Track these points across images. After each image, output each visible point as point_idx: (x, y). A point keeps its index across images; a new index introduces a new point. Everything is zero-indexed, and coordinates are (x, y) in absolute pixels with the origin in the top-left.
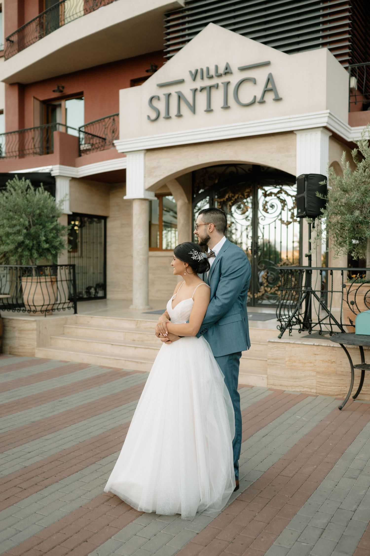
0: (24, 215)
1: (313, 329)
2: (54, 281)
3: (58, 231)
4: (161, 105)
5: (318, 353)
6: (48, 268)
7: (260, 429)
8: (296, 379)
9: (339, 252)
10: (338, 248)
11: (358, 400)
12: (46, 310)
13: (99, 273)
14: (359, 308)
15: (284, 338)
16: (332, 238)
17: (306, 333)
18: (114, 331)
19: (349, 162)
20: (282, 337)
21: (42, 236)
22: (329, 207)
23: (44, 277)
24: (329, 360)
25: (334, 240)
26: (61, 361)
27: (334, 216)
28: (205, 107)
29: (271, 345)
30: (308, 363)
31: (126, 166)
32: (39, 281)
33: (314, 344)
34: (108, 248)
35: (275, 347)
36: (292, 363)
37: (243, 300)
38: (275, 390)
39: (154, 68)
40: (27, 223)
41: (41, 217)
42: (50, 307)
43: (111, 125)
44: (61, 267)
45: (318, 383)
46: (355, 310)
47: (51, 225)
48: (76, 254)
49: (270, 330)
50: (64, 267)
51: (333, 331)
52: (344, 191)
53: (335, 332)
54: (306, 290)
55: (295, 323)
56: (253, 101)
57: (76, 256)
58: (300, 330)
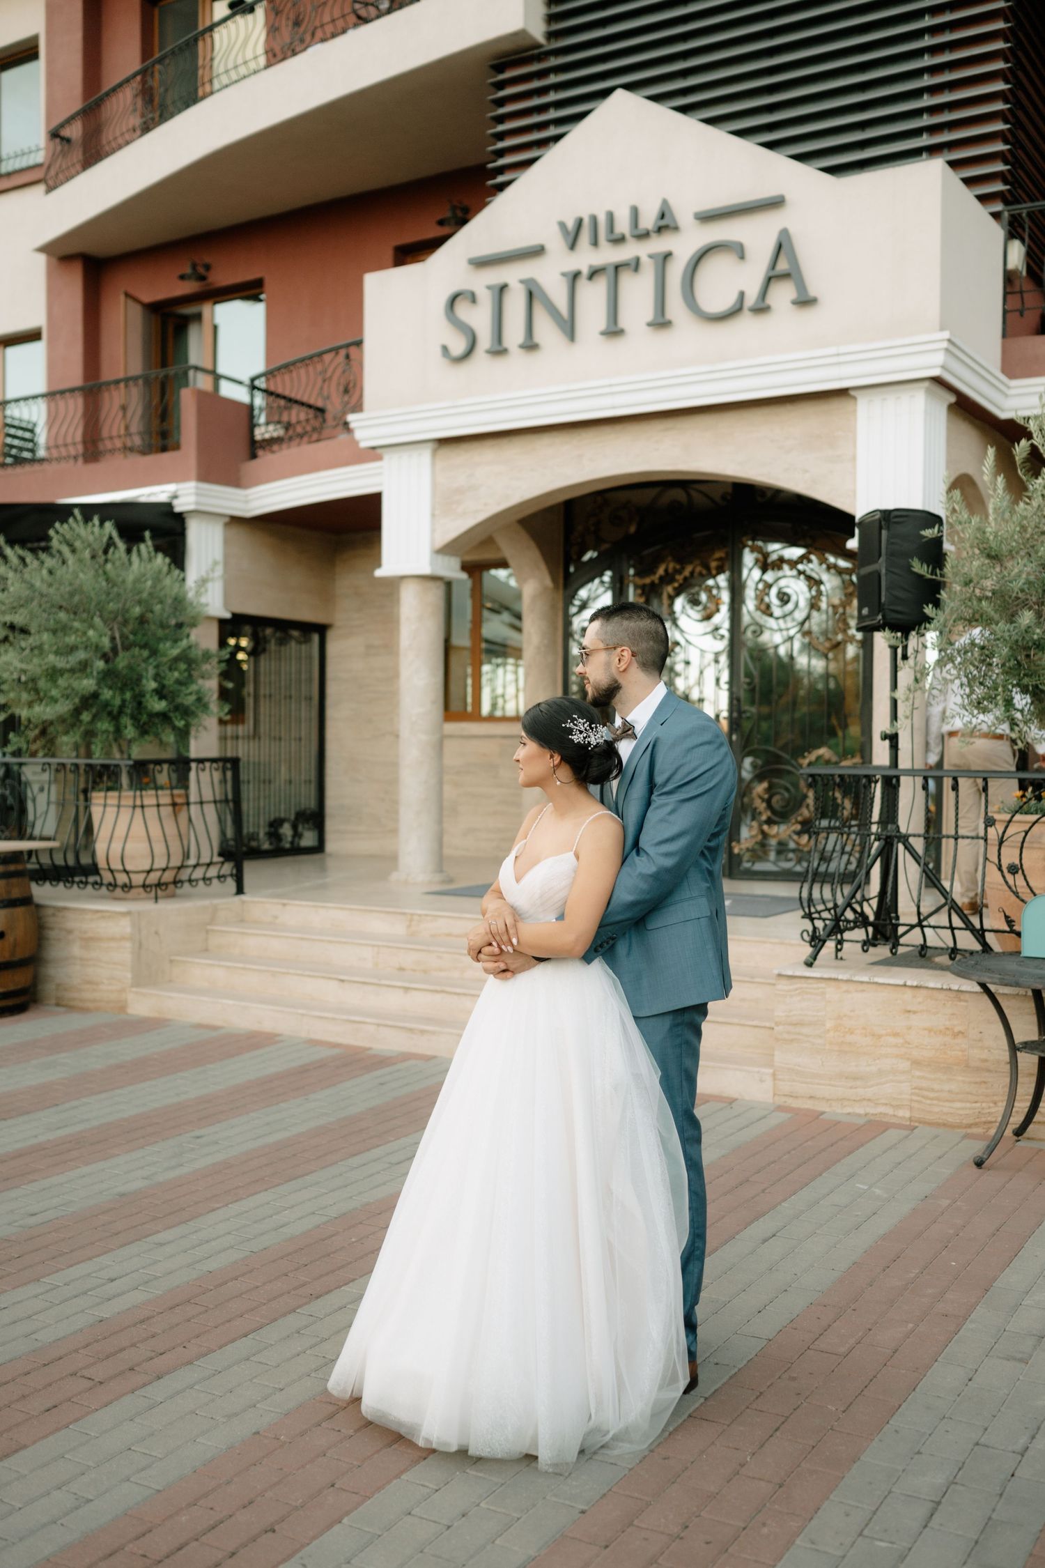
0: (97, 620)
1: (902, 941)
2: (182, 804)
3: (194, 666)
4: (479, 318)
5: (915, 1009)
6: (165, 767)
7: (757, 1218)
8: (855, 1079)
11: (1028, 1139)
12: (158, 885)
13: (305, 782)
14: (1031, 884)
15: (821, 966)
17: (883, 951)
18: (345, 943)
19: (1004, 477)
20: (816, 963)
21: (148, 681)
22: (948, 601)
23: (153, 792)
24: (947, 1029)
26: (199, 1026)
27: (961, 628)
28: (602, 323)
29: (783, 986)
30: (887, 1035)
31: (381, 484)
32: (138, 802)
33: (906, 982)
34: (330, 713)
35: (796, 989)
36: (844, 1036)
37: (714, 861)
38: (797, 1112)
39: (460, 214)
40: (106, 642)
41: (146, 625)
42: (169, 876)
43: (339, 371)
44: (201, 766)
45: (917, 1091)
46: (1019, 890)
47: (172, 647)
48: (241, 730)
49: (783, 943)
50: (208, 764)
51: (959, 946)
52: (989, 556)
53: (965, 951)
54: (884, 833)
55: (852, 924)
56: (738, 307)
57: (240, 733)
58: (867, 944)
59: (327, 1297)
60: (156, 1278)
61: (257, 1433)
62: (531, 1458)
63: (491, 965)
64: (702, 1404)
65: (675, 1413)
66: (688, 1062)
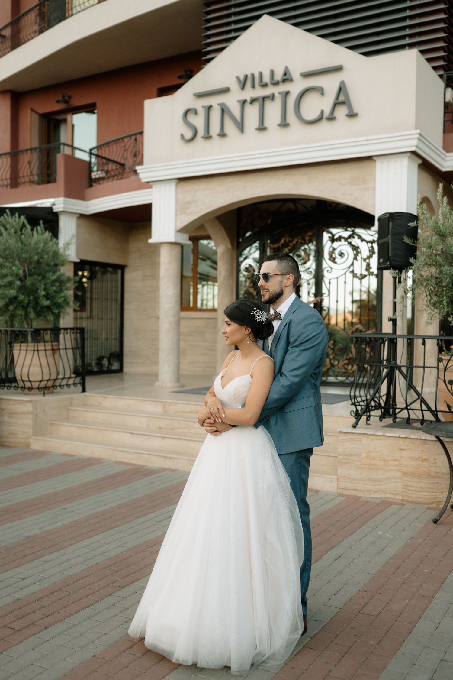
0: (17, 262)
1: (398, 416)
2: (57, 350)
3: (62, 284)
4: (199, 121)
5: (404, 448)
6: (49, 332)
7: (332, 548)
8: (376, 481)
9: (433, 316)
10: (432, 310)
12: (46, 388)
13: (114, 339)
15: (360, 428)
16: (423, 297)
17: (389, 421)
18: (133, 415)
19: (447, 198)
20: (358, 426)
21: (41, 291)
22: (420, 256)
23: (43, 344)
24: (420, 458)
25: (427, 299)
26: (64, 455)
27: (426, 269)
28: (256, 124)
29: (342, 437)
31: (151, 199)
32: (36, 349)
33: (400, 435)
34: (126, 307)
35: (348, 439)
36: (371, 461)
37: (317, 379)
38: (348, 496)
39: (188, 73)
40: (21, 272)
41: (40, 265)
42: (50, 384)
43: (132, 146)
44: (66, 331)
45: (405, 487)
47: (53, 275)
48: (84, 314)
49: (340, 417)
50: (69, 331)
51: (425, 419)
52: (439, 235)
53: (428, 421)
54: (390, 365)
55: (374, 408)
56: (320, 117)
57: (84, 316)
58: (382, 417)
59: (127, 587)
60: (45, 578)
61: (95, 656)
62: (227, 668)
63: (209, 428)
64: (309, 640)
65: (297, 645)
66: (303, 476)
